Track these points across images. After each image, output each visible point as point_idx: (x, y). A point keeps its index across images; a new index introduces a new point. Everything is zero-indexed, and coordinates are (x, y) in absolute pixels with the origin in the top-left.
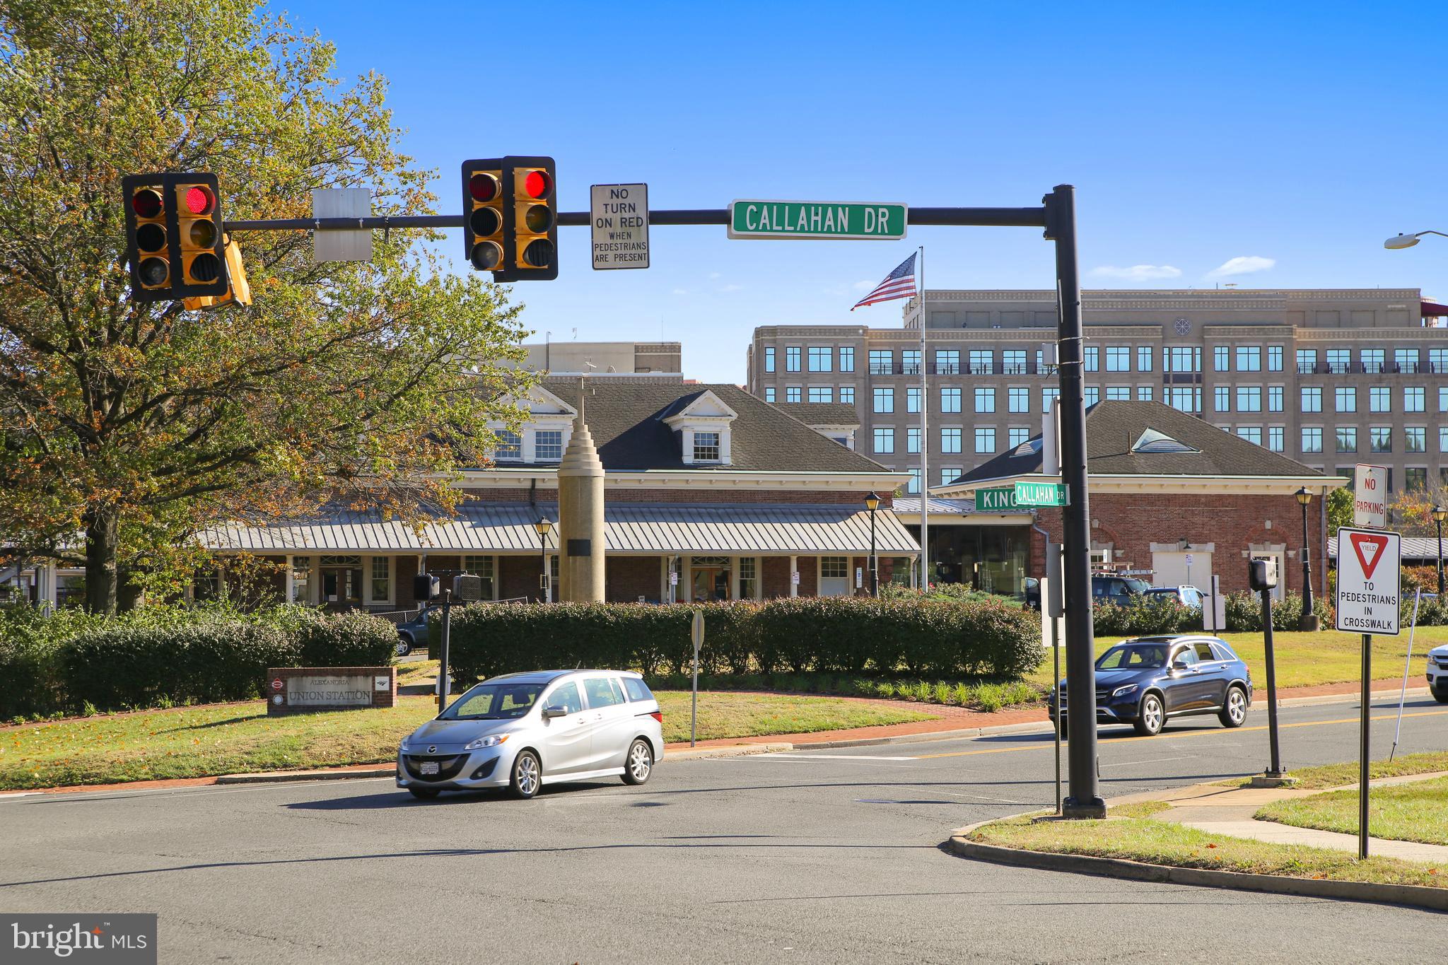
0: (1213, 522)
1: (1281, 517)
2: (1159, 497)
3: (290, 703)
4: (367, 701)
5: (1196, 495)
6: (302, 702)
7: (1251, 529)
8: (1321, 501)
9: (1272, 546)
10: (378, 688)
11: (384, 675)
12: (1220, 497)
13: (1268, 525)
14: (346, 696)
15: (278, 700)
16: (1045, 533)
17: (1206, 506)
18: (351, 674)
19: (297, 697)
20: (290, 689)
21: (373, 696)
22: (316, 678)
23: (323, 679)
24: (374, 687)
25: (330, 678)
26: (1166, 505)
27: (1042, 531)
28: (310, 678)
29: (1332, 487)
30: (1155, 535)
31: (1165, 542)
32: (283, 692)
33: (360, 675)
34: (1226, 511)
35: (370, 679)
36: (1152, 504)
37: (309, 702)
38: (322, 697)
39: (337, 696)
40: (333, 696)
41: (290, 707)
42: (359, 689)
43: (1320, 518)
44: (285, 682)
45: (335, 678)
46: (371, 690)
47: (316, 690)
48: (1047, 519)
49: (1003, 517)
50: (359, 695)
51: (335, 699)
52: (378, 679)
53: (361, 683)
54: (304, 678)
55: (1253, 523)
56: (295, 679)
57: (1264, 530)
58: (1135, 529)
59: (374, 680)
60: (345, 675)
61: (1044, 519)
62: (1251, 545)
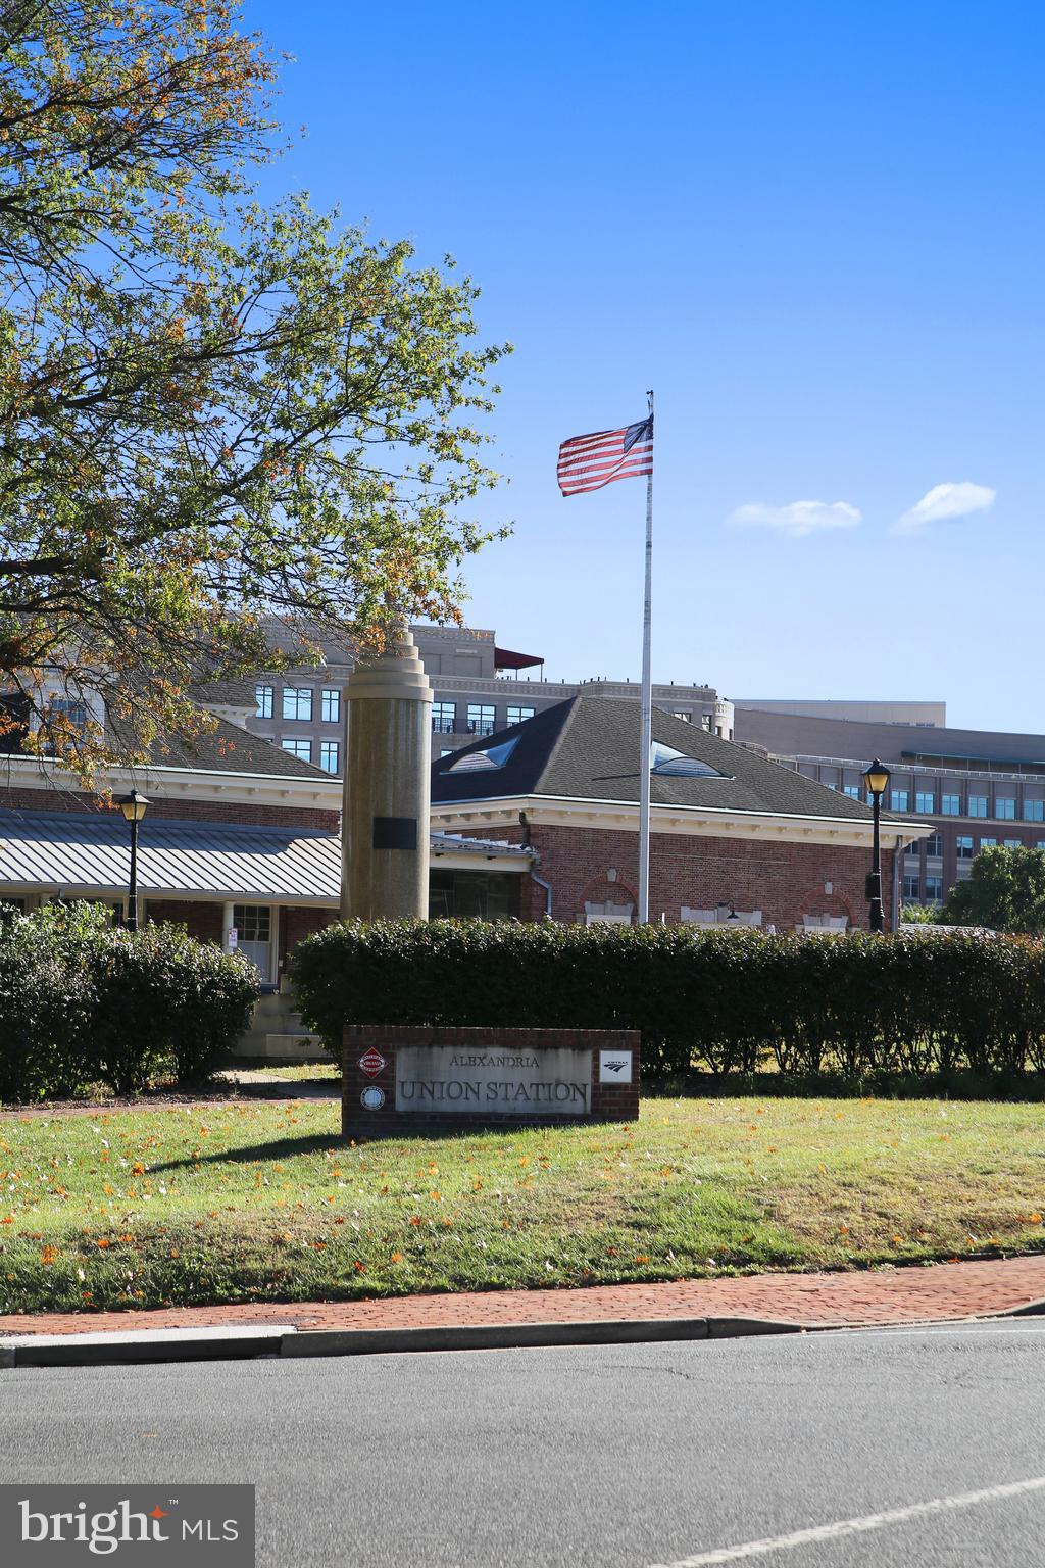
0: (761, 882)
1: (843, 878)
2: (695, 839)
3: (401, 1105)
4: (579, 1106)
5: (740, 840)
6: (429, 1105)
7: (807, 894)
8: (893, 858)
9: (832, 919)
10: (607, 1076)
11: (619, 1048)
12: (771, 844)
13: (829, 888)
14: (531, 1093)
15: (373, 1098)
16: (546, 886)
17: (752, 857)
18: (544, 1045)
19: (417, 1092)
20: (401, 1074)
21: (594, 1096)
22: (464, 1052)
23: (481, 1052)
24: (596, 1073)
25: (495, 1052)
26: (702, 853)
27: (542, 883)
28: (449, 1051)
29: (908, 838)
30: (687, 896)
31: (700, 908)
32: (385, 1082)
33: (566, 1046)
34: (777, 865)
35: (588, 1055)
36: (684, 850)
37: (446, 1106)
38: (477, 1094)
39: (512, 1093)
40: (501, 1092)
41: (400, 1115)
42: (563, 1078)
43: (892, 882)
44: (390, 1058)
45: (507, 1052)
46: (588, 1079)
47: (462, 1079)
48: (549, 865)
49: (490, 858)
50: (562, 1092)
51: (506, 1099)
52: (606, 1057)
53: (567, 1065)
54: (435, 1050)
55: (809, 885)
56: (413, 1050)
57: (823, 896)
58: (663, 885)
59: (596, 1058)
60: (531, 1045)
61: (546, 865)
62: (806, 917)
